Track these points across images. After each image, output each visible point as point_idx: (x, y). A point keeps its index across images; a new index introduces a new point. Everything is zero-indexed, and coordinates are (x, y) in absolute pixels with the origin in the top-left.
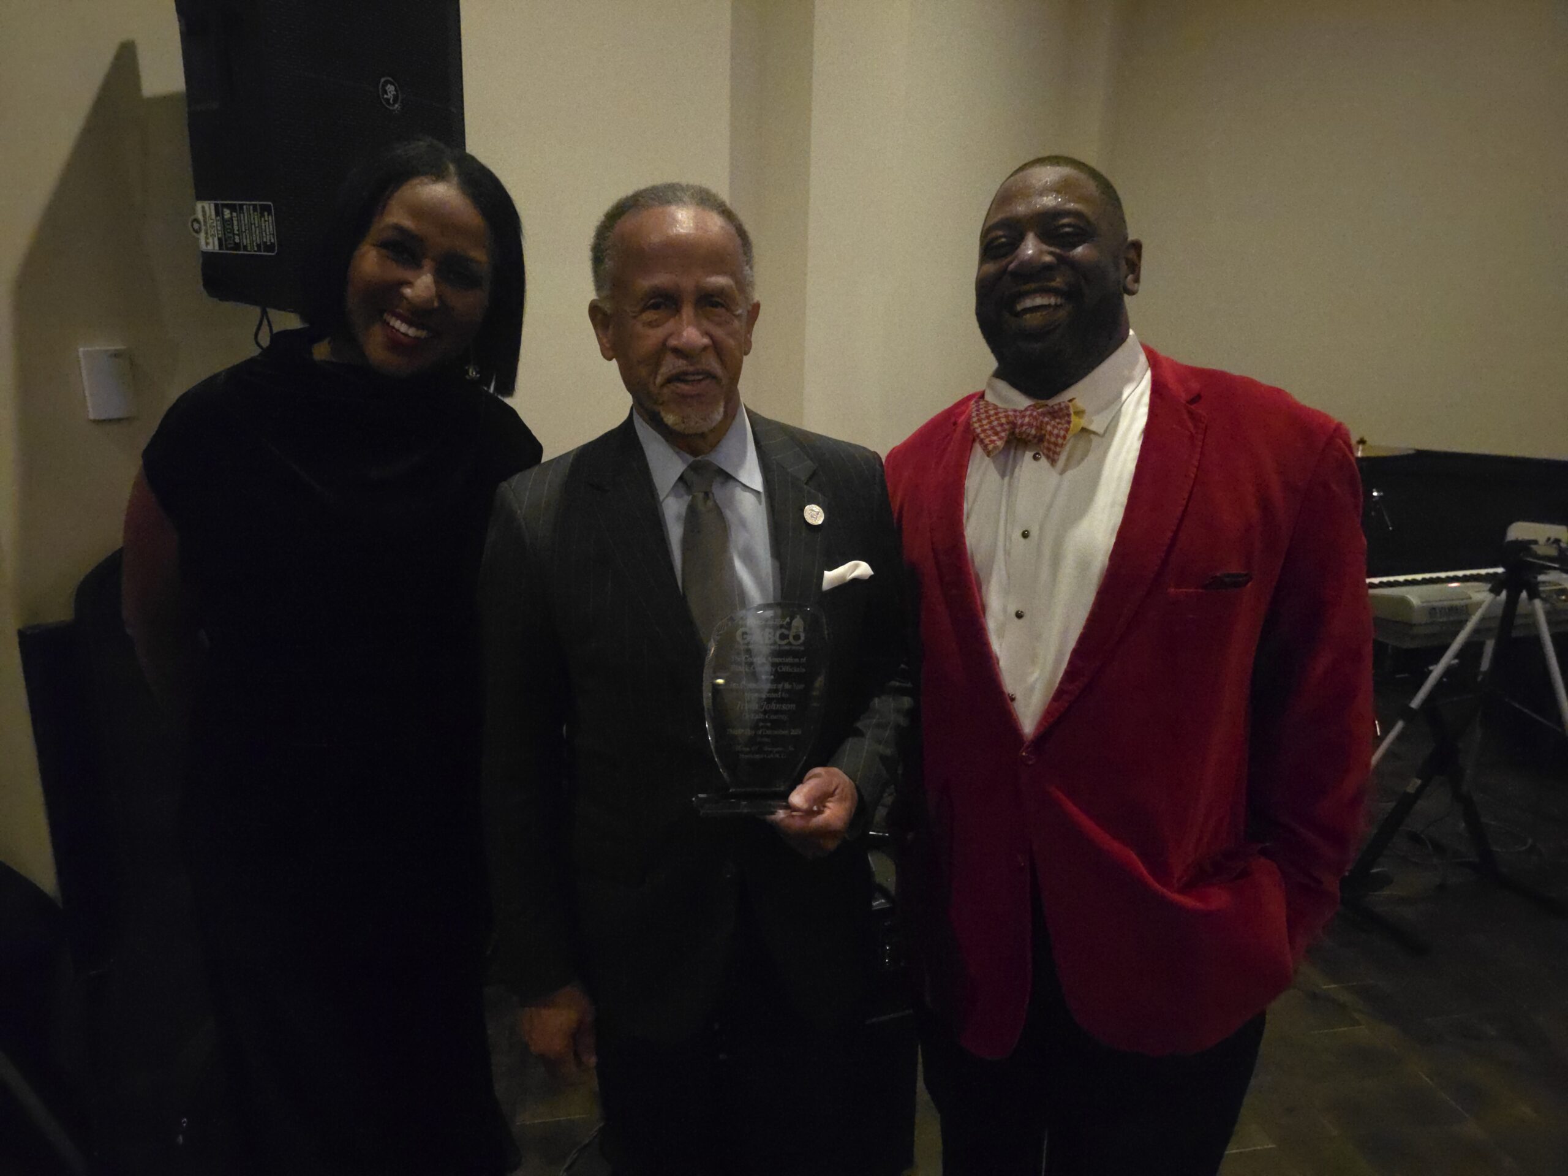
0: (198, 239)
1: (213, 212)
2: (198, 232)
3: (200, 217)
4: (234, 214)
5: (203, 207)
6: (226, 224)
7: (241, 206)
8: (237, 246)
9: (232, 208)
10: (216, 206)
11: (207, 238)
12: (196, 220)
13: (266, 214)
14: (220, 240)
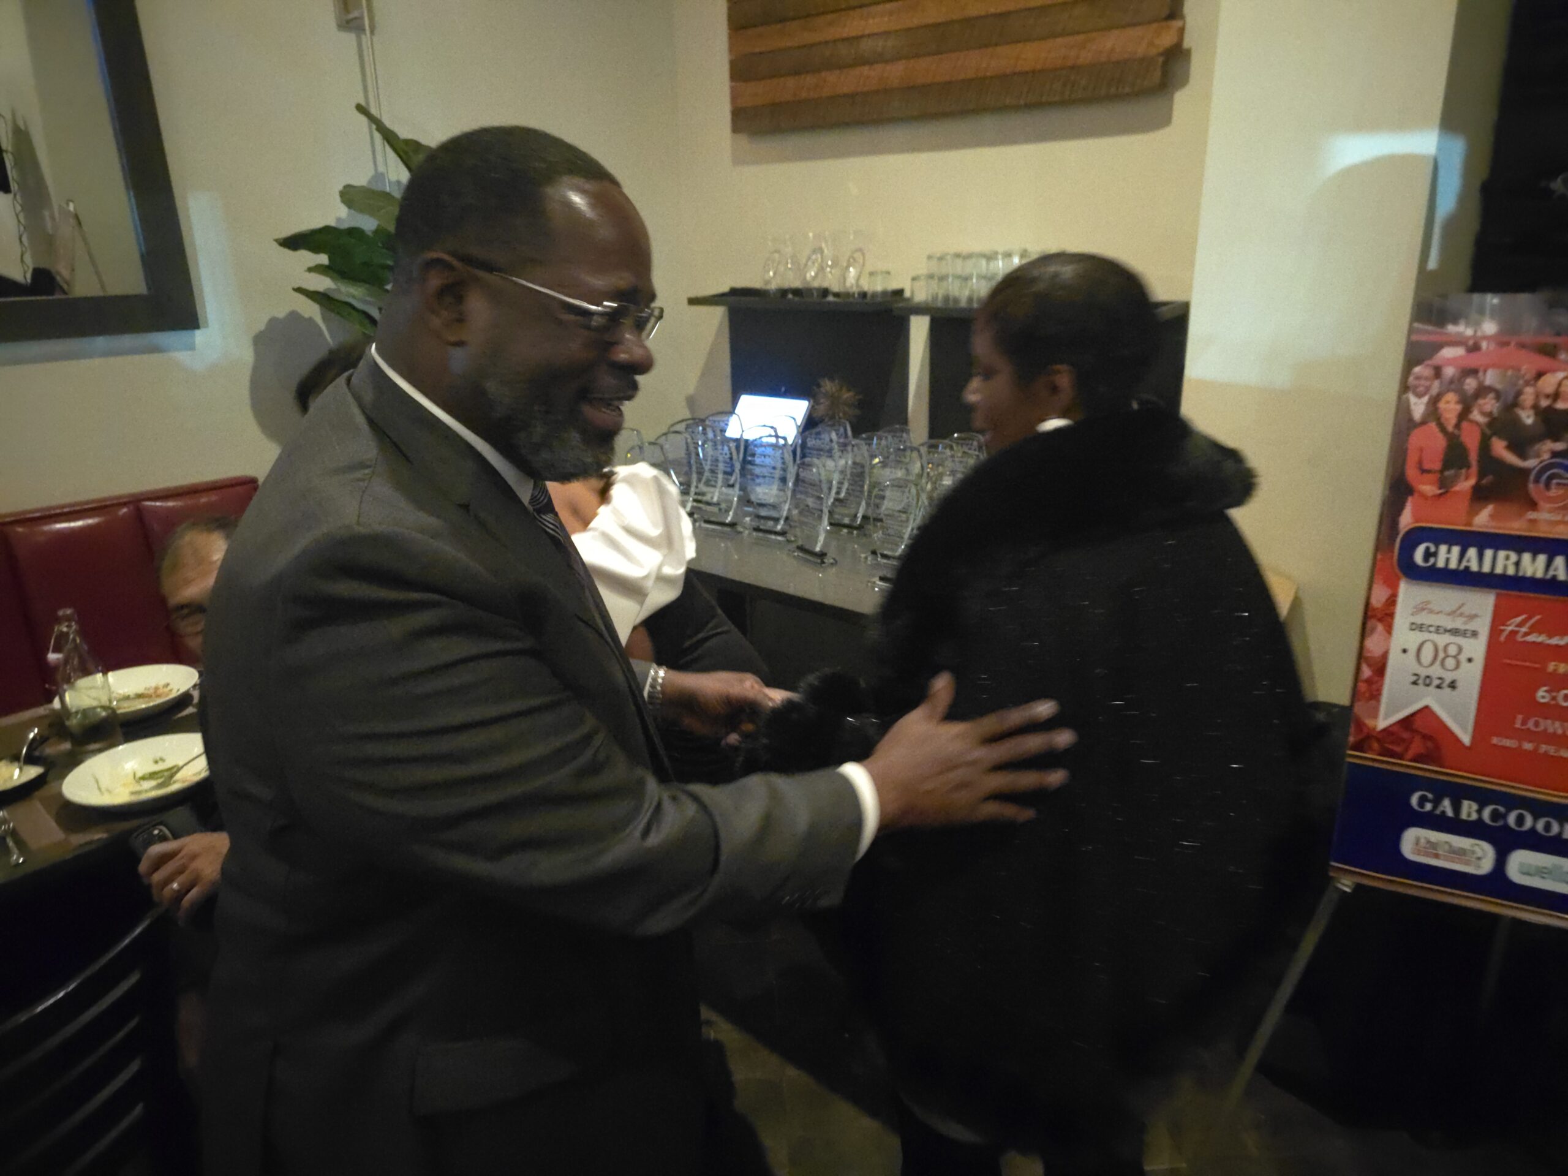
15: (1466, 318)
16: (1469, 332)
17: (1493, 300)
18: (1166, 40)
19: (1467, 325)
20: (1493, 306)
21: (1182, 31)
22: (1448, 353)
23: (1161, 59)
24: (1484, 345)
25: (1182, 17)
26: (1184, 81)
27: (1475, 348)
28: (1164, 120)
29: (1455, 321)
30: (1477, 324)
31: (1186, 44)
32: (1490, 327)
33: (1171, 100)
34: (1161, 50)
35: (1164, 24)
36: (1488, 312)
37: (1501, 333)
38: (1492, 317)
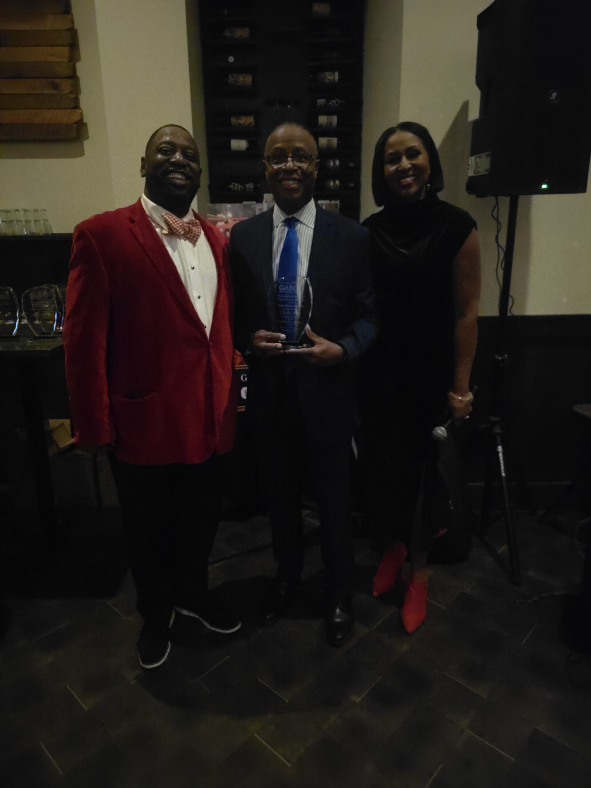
0: (468, 172)
1: (474, 161)
2: (468, 169)
3: (470, 163)
4: (480, 160)
5: (471, 159)
6: (477, 164)
7: (482, 155)
8: (479, 172)
9: (479, 157)
10: (475, 157)
11: (471, 171)
12: (469, 165)
13: (488, 157)
14: (474, 171)
15: (222, 212)
16: (224, 217)
17: (229, 206)
18: (75, 118)
19: (223, 214)
20: (229, 207)
21: (82, 114)
22: (220, 224)
23: (75, 125)
24: (229, 221)
25: (80, 109)
26: (87, 137)
27: (227, 222)
28: (81, 153)
29: (220, 214)
30: (226, 214)
31: (85, 121)
32: (230, 215)
33: (83, 144)
34: (74, 122)
35: (73, 110)
36: (228, 210)
37: (233, 217)
38: (230, 212)
